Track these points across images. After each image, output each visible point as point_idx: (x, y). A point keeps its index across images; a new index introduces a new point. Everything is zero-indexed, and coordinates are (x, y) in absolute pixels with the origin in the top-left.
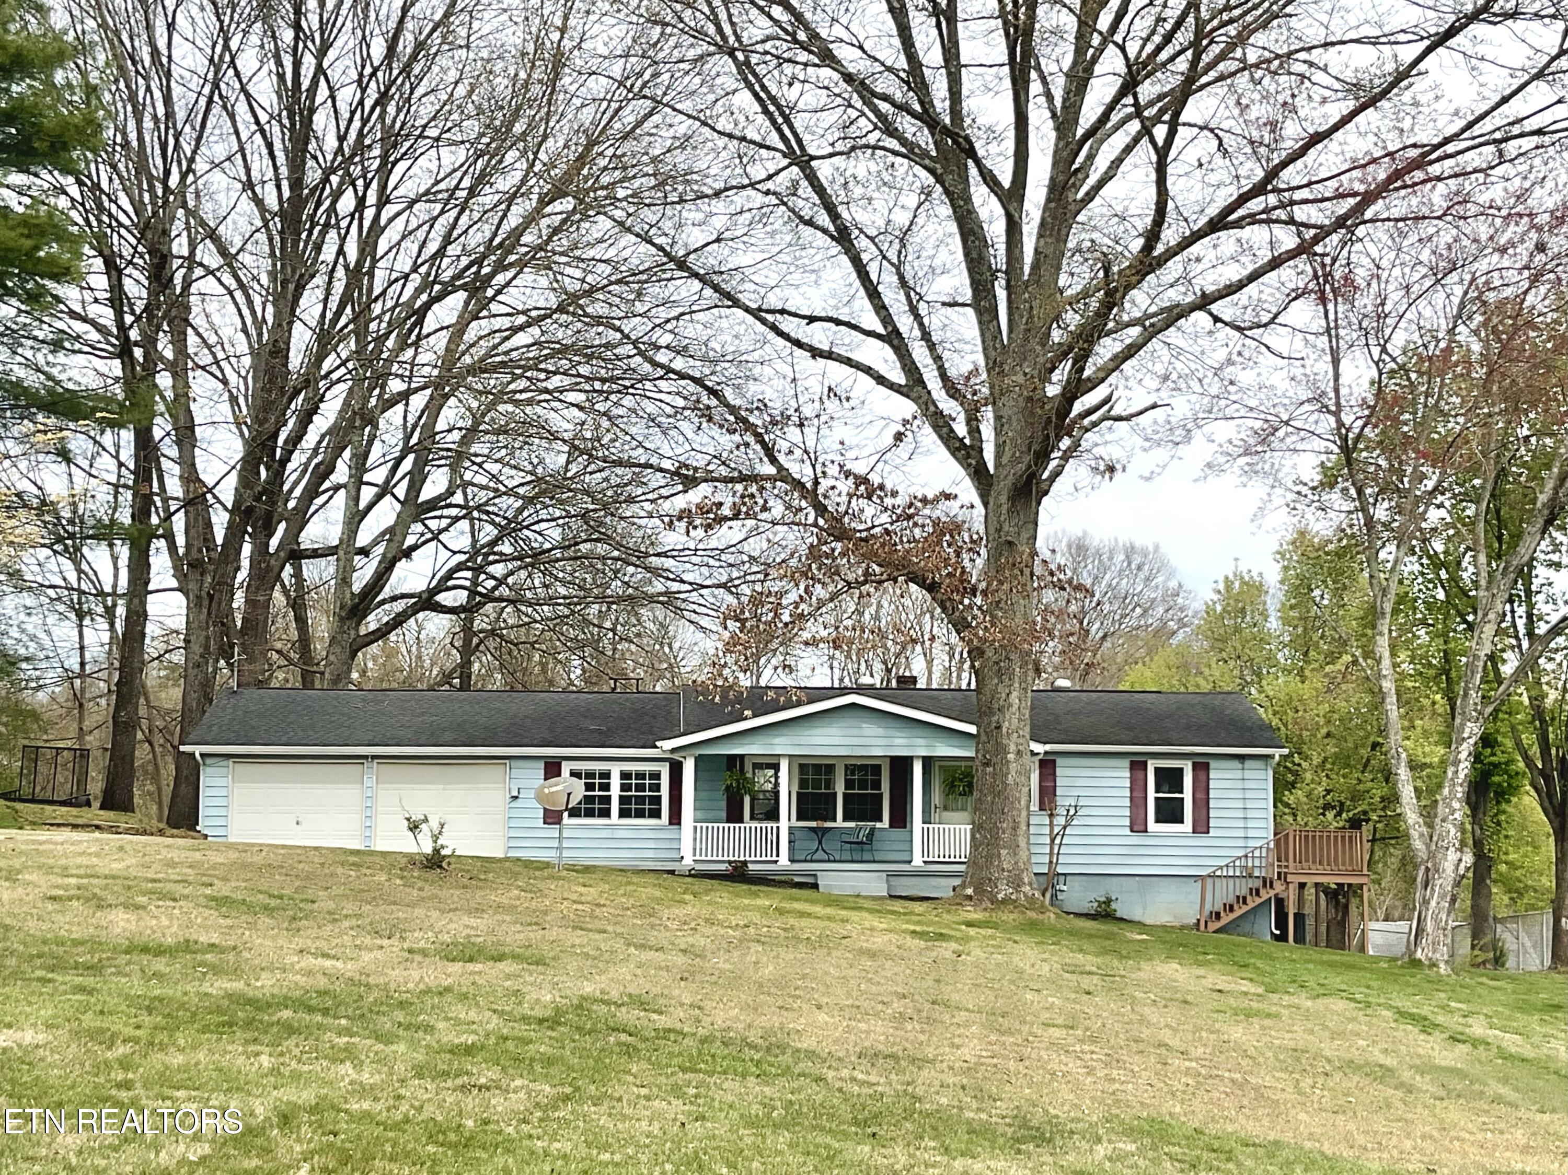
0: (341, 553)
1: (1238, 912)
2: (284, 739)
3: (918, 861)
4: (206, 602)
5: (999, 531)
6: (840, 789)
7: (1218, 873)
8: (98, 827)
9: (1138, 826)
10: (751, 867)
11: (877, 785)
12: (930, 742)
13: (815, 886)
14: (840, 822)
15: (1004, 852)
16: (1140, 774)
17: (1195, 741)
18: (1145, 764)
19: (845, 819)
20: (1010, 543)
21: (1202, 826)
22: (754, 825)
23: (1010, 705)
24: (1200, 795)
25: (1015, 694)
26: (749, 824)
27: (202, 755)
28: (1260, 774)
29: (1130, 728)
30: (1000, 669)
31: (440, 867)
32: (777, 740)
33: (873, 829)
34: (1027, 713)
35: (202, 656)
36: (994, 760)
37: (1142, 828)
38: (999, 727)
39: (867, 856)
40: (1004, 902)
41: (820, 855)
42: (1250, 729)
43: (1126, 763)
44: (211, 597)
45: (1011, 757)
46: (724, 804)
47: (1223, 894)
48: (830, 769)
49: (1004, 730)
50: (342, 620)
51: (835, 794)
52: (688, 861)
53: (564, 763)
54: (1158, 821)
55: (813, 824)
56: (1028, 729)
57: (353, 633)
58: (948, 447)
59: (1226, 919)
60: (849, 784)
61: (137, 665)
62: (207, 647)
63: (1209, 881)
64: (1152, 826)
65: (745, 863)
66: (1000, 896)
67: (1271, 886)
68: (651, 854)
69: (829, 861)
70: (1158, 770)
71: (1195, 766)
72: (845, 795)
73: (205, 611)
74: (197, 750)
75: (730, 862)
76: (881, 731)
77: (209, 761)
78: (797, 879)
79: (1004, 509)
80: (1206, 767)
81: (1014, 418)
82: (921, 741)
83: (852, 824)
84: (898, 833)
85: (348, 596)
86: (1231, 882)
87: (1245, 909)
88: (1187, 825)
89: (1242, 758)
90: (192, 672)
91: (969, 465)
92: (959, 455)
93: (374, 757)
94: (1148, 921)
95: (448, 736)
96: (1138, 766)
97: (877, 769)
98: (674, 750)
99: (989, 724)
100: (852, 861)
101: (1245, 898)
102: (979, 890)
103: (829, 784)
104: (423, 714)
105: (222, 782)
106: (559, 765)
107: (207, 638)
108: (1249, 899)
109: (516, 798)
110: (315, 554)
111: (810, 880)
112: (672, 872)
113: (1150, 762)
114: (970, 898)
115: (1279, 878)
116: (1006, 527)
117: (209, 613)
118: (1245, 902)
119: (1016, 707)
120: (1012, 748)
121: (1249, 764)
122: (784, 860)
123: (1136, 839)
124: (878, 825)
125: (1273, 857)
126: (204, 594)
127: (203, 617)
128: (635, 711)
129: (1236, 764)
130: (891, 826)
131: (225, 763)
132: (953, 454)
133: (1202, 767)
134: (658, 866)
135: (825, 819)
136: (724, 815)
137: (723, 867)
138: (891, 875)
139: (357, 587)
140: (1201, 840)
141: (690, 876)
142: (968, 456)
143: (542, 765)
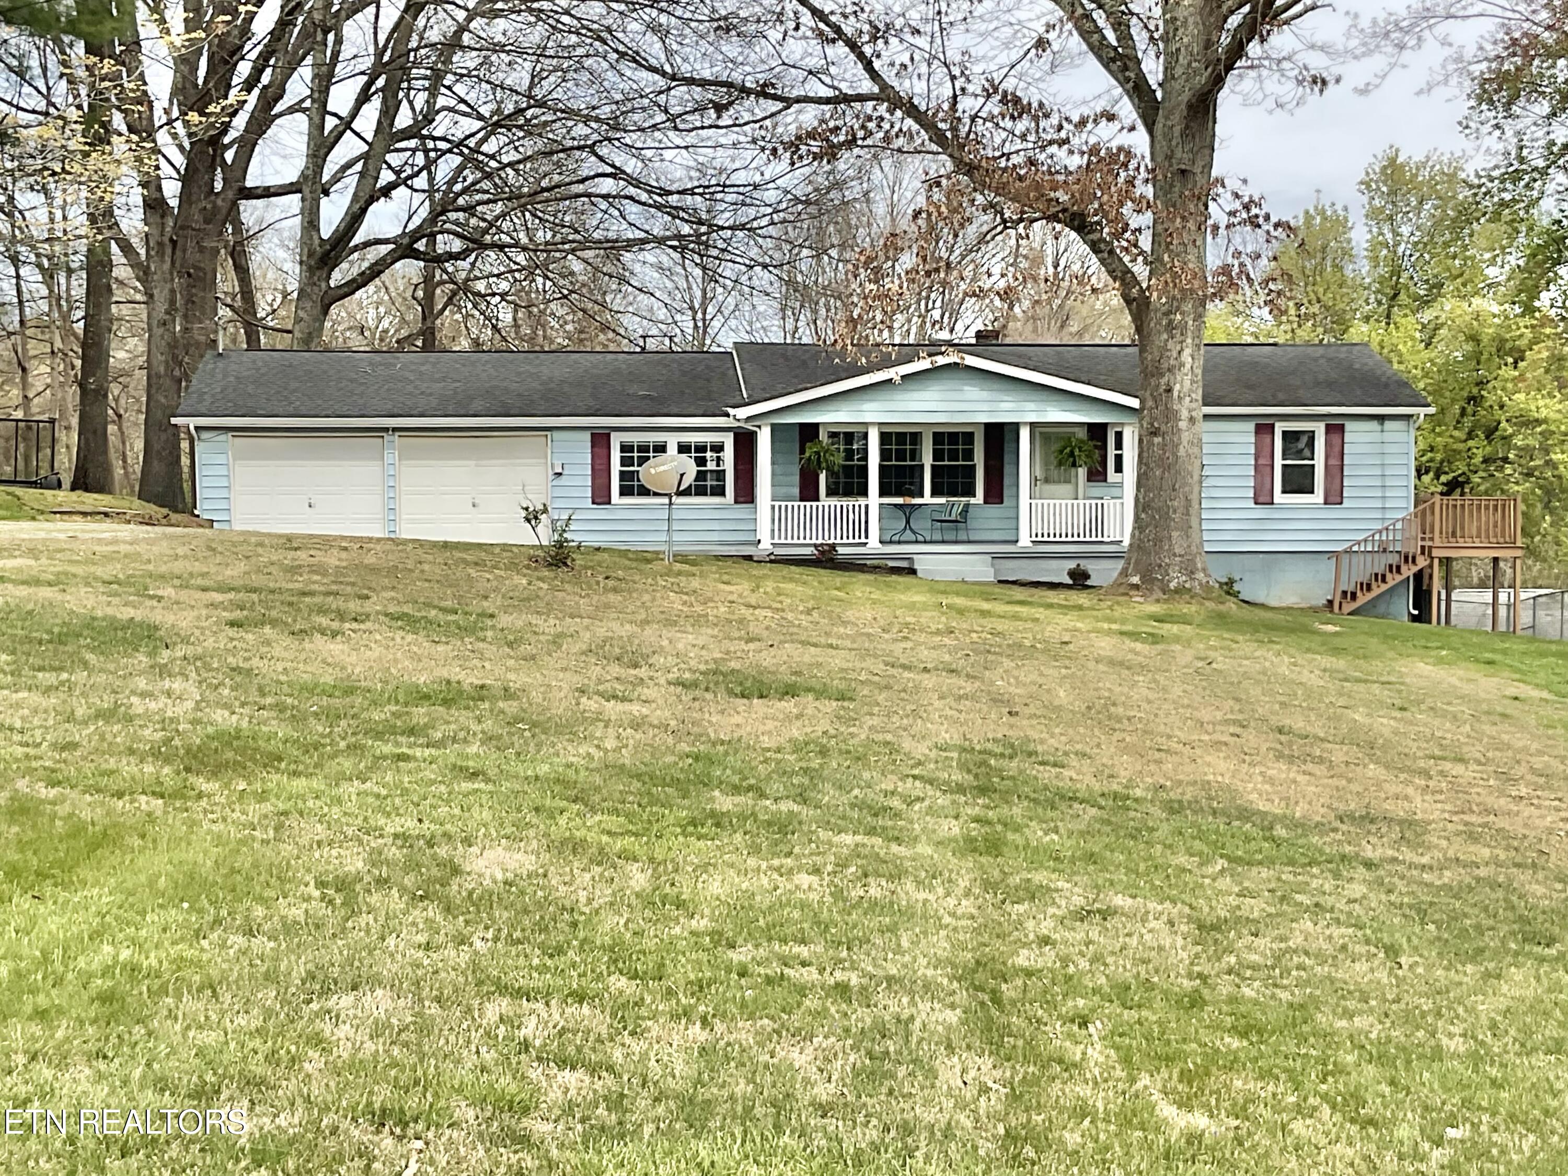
0: (306, 190)
1: (1376, 592)
2: (291, 410)
3: (1025, 541)
4: (169, 251)
5: (1169, 157)
6: (928, 460)
7: (1355, 548)
8: (106, 515)
9: (1263, 497)
10: (841, 550)
11: (969, 455)
12: (1041, 406)
13: (912, 572)
14: (927, 498)
15: (1175, 534)
16: (1267, 439)
17: (1328, 400)
18: (1272, 426)
19: (934, 493)
20: (1183, 172)
21: (1334, 497)
22: (834, 502)
23: (1182, 365)
24: (1334, 462)
25: (1187, 352)
26: (827, 502)
27: (197, 428)
28: (1402, 437)
29: (1250, 387)
30: (1171, 322)
31: (565, 564)
32: (867, 406)
33: (967, 505)
34: (1199, 372)
35: (167, 312)
36: (1163, 428)
37: (1268, 499)
38: (1169, 390)
39: (962, 536)
40: (1177, 591)
41: (908, 535)
42: (1386, 385)
43: (1250, 426)
44: (174, 243)
45: (1183, 425)
46: (796, 479)
47: (1360, 571)
48: (916, 438)
49: (1176, 394)
50: (311, 269)
51: (922, 466)
52: (766, 545)
53: (613, 435)
54: (1284, 492)
55: (899, 500)
56: (1200, 392)
57: (323, 285)
58: (1100, 58)
59: (1362, 599)
60: (937, 455)
61: (104, 323)
62: (172, 302)
63: (1345, 559)
64: (1279, 497)
65: (833, 547)
66: (1172, 585)
67: (1414, 561)
68: (715, 537)
69: (917, 542)
70: (1285, 433)
71: (1329, 429)
72: (933, 467)
73: (168, 259)
74: (193, 422)
75: (816, 546)
76: (985, 395)
77: (205, 435)
78: (891, 564)
79: (1177, 130)
80: (1341, 428)
81: (1191, 20)
82: (1031, 406)
83: (942, 500)
84: (994, 510)
85: (317, 242)
86: (1369, 557)
87: (1384, 587)
88: (1318, 497)
89: (1381, 418)
90: (158, 331)
91: (1128, 80)
92: (1114, 67)
93: (395, 430)
94: (1273, 603)
95: (477, 405)
96: (1264, 429)
97: (969, 437)
98: (749, 419)
99: (1158, 386)
100: (943, 542)
101: (1384, 576)
102: (1148, 579)
103: (915, 454)
104: (443, 379)
105: (221, 459)
106: (609, 435)
107: (173, 291)
108: (1389, 576)
109: (560, 474)
110: (267, 193)
111: (904, 564)
112: (749, 558)
113: (1277, 425)
114: (1136, 587)
115: (1423, 553)
116: (1179, 154)
117: (173, 262)
118: (1384, 580)
119: (1188, 366)
120: (1185, 414)
121: (1389, 425)
122: (873, 543)
123: (1262, 512)
124: (973, 501)
125: (1415, 530)
126: (166, 240)
127: (167, 266)
128: (684, 373)
129: (1374, 425)
130: (986, 502)
131: (223, 437)
132: (1106, 67)
133: (1335, 429)
134: (733, 550)
135: (913, 496)
136: (796, 491)
137: (808, 551)
138: (996, 557)
139: (326, 231)
140: (1334, 512)
141: (771, 561)
142: (1126, 68)
143: (587, 436)
